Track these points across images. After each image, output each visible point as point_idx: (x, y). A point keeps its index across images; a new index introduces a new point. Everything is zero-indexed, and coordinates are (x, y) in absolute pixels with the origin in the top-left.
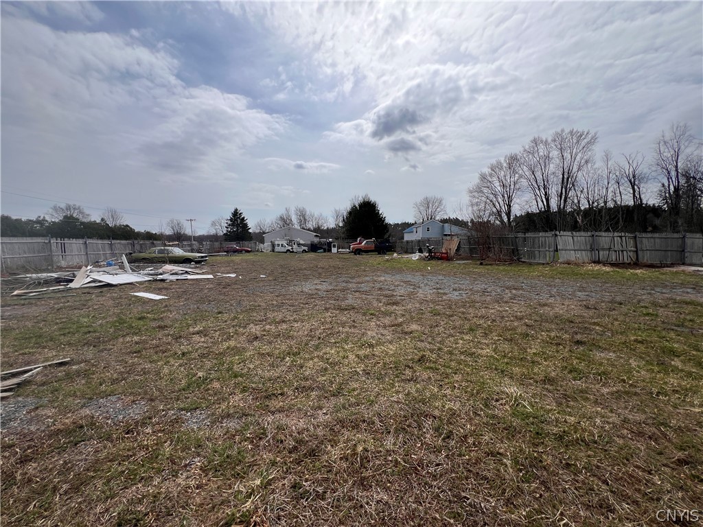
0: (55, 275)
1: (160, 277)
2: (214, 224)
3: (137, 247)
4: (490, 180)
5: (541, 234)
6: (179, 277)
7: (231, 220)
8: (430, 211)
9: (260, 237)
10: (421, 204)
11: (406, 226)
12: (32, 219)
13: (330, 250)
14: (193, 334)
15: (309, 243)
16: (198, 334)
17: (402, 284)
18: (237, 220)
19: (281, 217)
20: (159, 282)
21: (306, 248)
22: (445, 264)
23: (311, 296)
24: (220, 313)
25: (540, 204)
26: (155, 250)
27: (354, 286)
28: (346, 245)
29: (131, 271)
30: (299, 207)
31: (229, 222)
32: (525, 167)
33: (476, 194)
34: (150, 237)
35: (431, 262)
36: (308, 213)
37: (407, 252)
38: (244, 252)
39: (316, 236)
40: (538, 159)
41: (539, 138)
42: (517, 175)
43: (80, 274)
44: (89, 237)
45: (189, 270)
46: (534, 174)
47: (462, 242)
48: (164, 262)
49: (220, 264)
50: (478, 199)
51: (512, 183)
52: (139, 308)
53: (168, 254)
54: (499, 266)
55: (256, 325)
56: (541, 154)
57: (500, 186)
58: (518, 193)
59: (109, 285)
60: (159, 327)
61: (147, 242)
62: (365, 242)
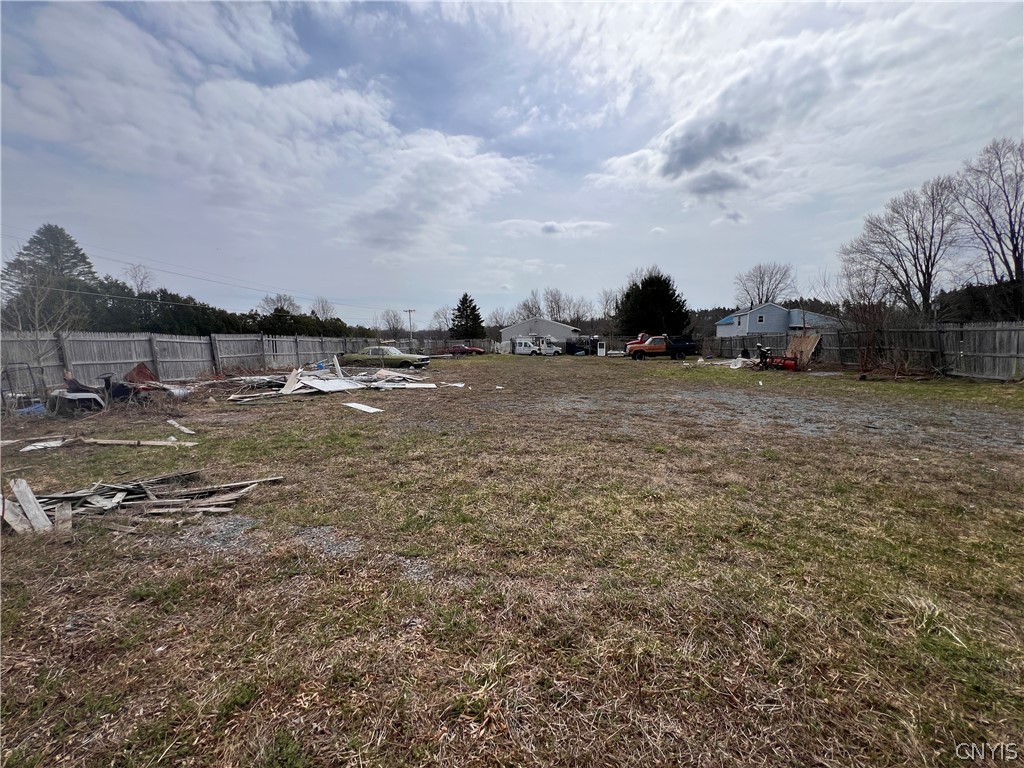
0: (267, 378)
1: (374, 384)
2: (437, 315)
3: (349, 346)
4: (888, 228)
5: (999, 325)
6: (397, 385)
7: (459, 310)
8: (765, 288)
9: (496, 333)
10: (749, 278)
11: (721, 313)
12: (245, 313)
13: (594, 352)
14: (413, 460)
15: (564, 341)
16: (419, 460)
17: (711, 406)
18: (467, 309)
19: (525, 305)
20: (373, 391)
21: (559, 349)
22: (792, 377)
23: (566, 418)
24: (444, 434)
26: (368, 351)
27: (632, 406)
28: (620, 344)
29: (342, 376)
30: (551, 288)
31: (457, 313)
32: (968, 200)
33: (857, 256)
34: (362, 333)
36: (563, 297)
37: (721, 356)
38: (474, 353)
39: (575, 331)
40: (1001, 183)
41: (1005, 141)
42: (949, 218)
43: (291, 378)
44: (299, 334)
45: (408, 376)
46: (988, 213)
47: (825, 339)
48: (379, 366)
49: (444, 369)
50: (861, 264)
51: (936, 231)
52: (352, 422)
53: (383, 355)
54: (901, 382)
55: (491, 454)
56: (1009, 172)
57: (910, 239)
58: (950, 250)
59: (320, 392)
60: (374, 448)
61: (360, 340)
62: (650, 339)
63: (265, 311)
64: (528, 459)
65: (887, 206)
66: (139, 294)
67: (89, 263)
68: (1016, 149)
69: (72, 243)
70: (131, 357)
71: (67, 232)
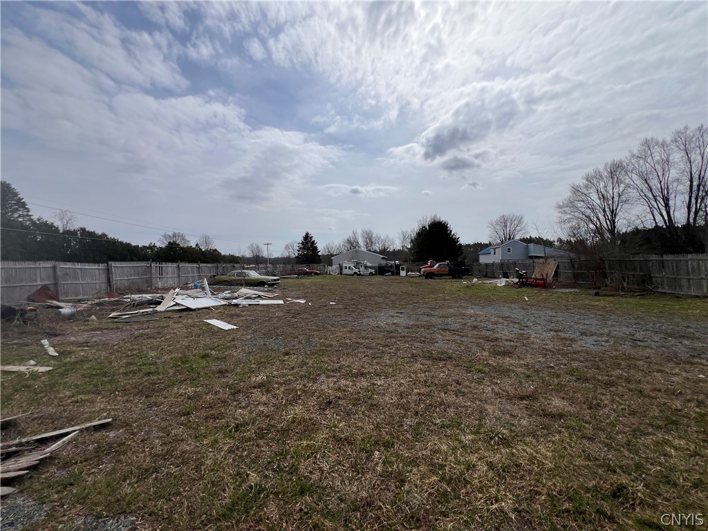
0: (148, 296)
1: (235, 301)
2: (287, 247)
3: (220, 270)
4: (586, 192)
6: (252, 302)
7: (302, 243)
8: (508, 230)
9: (328, 259)
10: (497, 223)
11: (479, 247)
12: (145, 245)
13: (398, 274)
14: (254, 388)
15: (377, 265)
16: (259, 387)
17: (501, 320)
18: (308, 243)
19: (348, 240)
20: (232, 308)
21: (373, 271)
22: (545, 294)
23: (390, 334)
24: (287, 354)
25: (659, 218)
26: (233, 274)
27: (439, 321)
28: (416, 268)
29: (210, 294)
30: (366, 229)
31: (301, 246)
32: (633, 175)
33: (567, 209)
34: (233, 260)
35: (524, 289)
36: (374, 235)
37: (486, 276)
38: (313, 274)
39: (383, 258)
40: (653, 165)
41: (652, 139)
42: (622, 186)
43: (168, 296)
44: (181, 261)
45: (262, 294)
46: (647, 183)
47: (561, 265)
48: (241, 285)
49: (291, 287)
50: (570, 214)
51: (615, 194)
52: (208, 340)
53: (244, 277)
54: (626, 297)
55: (328, 377)
56: (657, 158)
57: (600, 199)
58: (626, 206)
59: (188, 309)
60: (220, 372)
61: (229, 265)
62: (437, 265)
63: (161, 243)
64: (364, 383)
65: (583, 178)
66: (64, 231)
67: (28, 209)
68: (660, 144)
69: (16, 194)
70: (36, 281)
71: (13, 186)
